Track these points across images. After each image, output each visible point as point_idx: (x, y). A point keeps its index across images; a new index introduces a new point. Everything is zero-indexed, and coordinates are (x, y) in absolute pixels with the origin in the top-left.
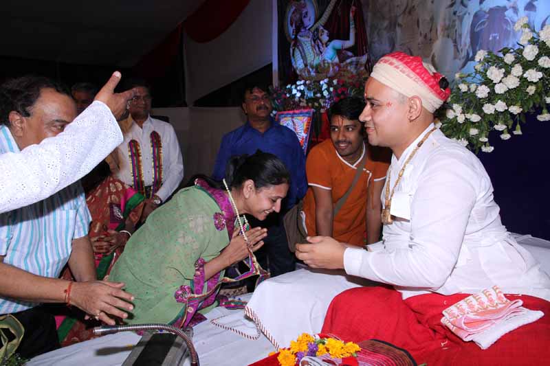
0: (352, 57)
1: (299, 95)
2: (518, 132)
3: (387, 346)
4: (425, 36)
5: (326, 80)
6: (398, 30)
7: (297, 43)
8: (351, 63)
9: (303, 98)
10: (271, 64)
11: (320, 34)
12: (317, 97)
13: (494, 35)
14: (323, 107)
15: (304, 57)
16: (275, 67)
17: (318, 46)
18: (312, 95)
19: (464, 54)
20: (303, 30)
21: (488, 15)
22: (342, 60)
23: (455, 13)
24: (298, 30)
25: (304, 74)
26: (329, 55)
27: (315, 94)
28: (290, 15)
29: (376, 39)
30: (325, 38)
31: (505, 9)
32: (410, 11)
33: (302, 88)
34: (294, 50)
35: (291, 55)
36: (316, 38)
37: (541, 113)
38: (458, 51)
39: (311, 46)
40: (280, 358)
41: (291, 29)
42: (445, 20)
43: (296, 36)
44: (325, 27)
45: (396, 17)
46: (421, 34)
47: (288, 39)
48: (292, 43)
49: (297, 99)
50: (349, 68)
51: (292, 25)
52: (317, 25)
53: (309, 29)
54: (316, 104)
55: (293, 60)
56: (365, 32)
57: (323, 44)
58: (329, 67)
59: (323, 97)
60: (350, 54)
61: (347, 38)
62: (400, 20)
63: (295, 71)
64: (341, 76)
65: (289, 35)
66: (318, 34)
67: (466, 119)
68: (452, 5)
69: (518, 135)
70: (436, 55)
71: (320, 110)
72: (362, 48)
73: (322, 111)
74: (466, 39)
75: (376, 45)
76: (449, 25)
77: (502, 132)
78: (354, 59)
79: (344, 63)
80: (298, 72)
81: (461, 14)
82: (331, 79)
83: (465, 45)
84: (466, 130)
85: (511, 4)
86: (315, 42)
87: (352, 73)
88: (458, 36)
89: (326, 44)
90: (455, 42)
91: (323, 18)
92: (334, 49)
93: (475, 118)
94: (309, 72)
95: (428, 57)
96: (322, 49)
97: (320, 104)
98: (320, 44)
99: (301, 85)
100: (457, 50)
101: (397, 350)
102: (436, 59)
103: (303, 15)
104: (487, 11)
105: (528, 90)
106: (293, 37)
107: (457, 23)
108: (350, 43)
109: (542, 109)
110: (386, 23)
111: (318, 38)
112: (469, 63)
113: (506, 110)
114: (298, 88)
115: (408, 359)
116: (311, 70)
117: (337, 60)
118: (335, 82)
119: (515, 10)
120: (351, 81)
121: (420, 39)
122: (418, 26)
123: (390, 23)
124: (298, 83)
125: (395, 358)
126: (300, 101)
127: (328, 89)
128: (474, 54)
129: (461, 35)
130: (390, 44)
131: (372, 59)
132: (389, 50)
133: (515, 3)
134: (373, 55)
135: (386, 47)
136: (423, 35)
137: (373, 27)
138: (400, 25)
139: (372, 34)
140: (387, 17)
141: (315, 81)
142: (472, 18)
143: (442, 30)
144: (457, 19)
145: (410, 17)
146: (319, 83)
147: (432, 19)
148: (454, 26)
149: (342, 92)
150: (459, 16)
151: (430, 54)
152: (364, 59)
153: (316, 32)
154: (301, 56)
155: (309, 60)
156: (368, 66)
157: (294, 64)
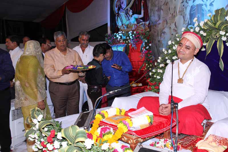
0: (142, 22)
1: (119, 37)
4: (172, 15)
5: (131, 32)
6: (162, 11)
8: (142, 24)
10: (107, 24)
11: (128, 12)
12: (127, 39)
13: (198, 15)
14: (130, 43)
15: (122, 21)
16: (109, 25)
17: (128, 16)
18: (125, 38)
19: (187, 22)
20: (121, 9)
21: (196, 7)
22: (138, 23)
23: (184, 6)
24: (119, 9)
25: (121, 28)
26: (133, 20)
28: (115, 3)
29: (152, 15)
30: (131, 13)
31: (202, 5)
32: (166, 4)
33: (121, 35)
34: (117, 18)
35: (116, 20)
36: (127, 13)
38: (185, 21)
39: (125, 16)
41: (116, 9)
42: (180, 8)
43: (118, 12)
45: (161, 6)
46: (170, 13)
47: (115, 13)
48: (117, 15)
49: (119, 40)
51: (116, 7)
52: (127, 7)
53: (124, 9)
54: (127, 42)
55: (117, 22)
56: (148, 12)
57: (130, 16)
59: (130, 39)
60: (141, 20)
62: (162, 7)
63: (118, 27)
64: (138, 30)
65: (115, 12)
68: (182, 2)
70: (176, 22)
71: (128, 44)
72: (147, 19)
73: (130, 45)
74: (188, 16)
75: (153, 17)
76: (181, 11)
78: (143, 23)
79: (139, 24)
80: (119, 27)
81: (186, 6)
82: (133, 31)
83: (188, 19)
85: (204, 3)
86: (126, 15)
87: (142, 29)
89: (131, 16)
90: (184, 17)
91: (129, 5)
92: (135, 18)
95: (174, 23)
96: (129, 18)
98: (129, 16)
99: (120, 33)
102: (176, 24)
103: (121, 3)
104: (196, 5)
106: (117, 12)
107: (185, 9)
108: (141, 16)
110: (157, 8)
111: (128, 13)
112: (189, 26)
114: (119, 35)
116: (125, 27)
117: (136, 23)
118: (135, 32)
119: (206, 5)
121: (170, 16)
122: (170, 10)
123: (158, 8)
124: (119, 32)
126: (120, 40)
127: (132, 36)
128: (191, 22)
129: (186, 15)
130: (158, 17)
131: (151, 23)
132: (158, 20)
133: (206, 3)
134: (151, 21)
135: (156, 18)
136: (171, 14)
137: (151, 10)
138: (162, 9)
139: (151, 12)
140: (157, 6)
141: (126, 32)
142: (190, 8)
143: (179, 12)
144: (184, 8)
145: (166, 6)
146: (128, 33)
147: (175, 8)
148: (183, 11)
149: (138, 37)
150: (185, 7)
151: (174, 22)
152: (147, 23)
153: (127, 11)
154: (121, 20)
155: (124, 22)
156: (149, 26)
157: (117, 24)
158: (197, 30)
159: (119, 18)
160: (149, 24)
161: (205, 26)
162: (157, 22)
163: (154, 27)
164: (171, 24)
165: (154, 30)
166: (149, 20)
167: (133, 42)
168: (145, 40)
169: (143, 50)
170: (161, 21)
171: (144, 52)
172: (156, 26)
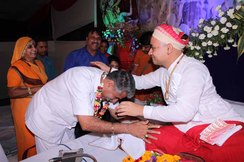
0: (131, 20)
1: (107, 36)
2: (215, 54)
4: (163, 12)
5: (120, 30)
6: (152, 9)
7: (105, 13)
8: (130, 23)
9: (109, 38)
10: (94, 22)
12: (116, 37)
13: (192, 13)
14: (119, 42)
15: (109, 20)
17: (115, 14)
18: (114, 36)
19: (179, 21)
20: (108, 7)
22: (126, 22)
23: (176, 3)
24: (106, 7)
25: (109, 27)
26: (120, 18)
27: (115, 36)
29: (142, 13)
30: (118, 11)
31: (196, 2)
32: (157, 1)
33: (109, 33)
34: (104, 16)
35: (103, 18)
36: (114, 11)
37: (225, 46)
39: (112, 15)
41: (103, 7)
42: (171, 6)
44: (119, 6)
45: (151, 3)
46: (161, 11)
47: (102, 11)
48: (103, 13)
49: (106, 38)
50: (129, 25)
51: (103, 5)
52: (114, 5)
53: (111, 7)
54: (115, 40)
55: (104, 21)
56: (137, 9)
57: (117, 14)
58: (120, 24)
59: (118, 37)
60: (130, 19)
61: (129, 12)
62: (153, 5)
63: (105, 25)
64: (126, 28)
66: (115, 9)
67: (194, 48)
69: (215, 56)
70: (168, 20)
72: (136, 17)
73: (118, 43)
74: (180, 15)
75: (142, 15)
76: (173, 8)
77: (209, 54)
78: (132, 21)
79: (127, 23)
80: (106, 26)
81: (178, 4)
82: (122, 29)
83: (180, 17)
85: (198, 1)
86: (114, 13)
87: (131, 27)
88: (177, 13)
89: (119, 14)
90: (176, 15)
91: (117, 2)
92: (123, 16)
93: (198, 48)
94: (111, 26)
96: (117, 16)
97: (117, 40)
98: (116, 14)
99: (108, 32)
100: (177, 19)
102: (168, 22)
103: (108, 1)
104: (189, 3)
105: (221, 37)
106: (104, 10)
107: (177, 7)
108: (130, 14)
109: (226, 44)
110: (146, 6)
111: (115, 11)
112: (182, 24)
113: (212, 45)
114: (107, 33)
116: (112, 25)
117: (124, 21)
118: (124, 31)
119: (200, 3)
120: (130, 30)
121: (161, 13)
122: (160, 8)
123: (148, 6)
124: (107, 31)
126: (108, 39)
127: (121, 34)
128: (184, 20)
129: (178, 13)
130: (148, 15)
131: (140, 21)
132: (148, 17)
134: (141, 20)
135: (146, 16)
137: (141, 7)
138: (152, 7)
139: (140, 10)
140: (147, 3)
141: (115, 30)
142: (183, 6)
143: (171, 10)
145: (157, 4)
146: (117, 30)
147: (166, 5)
148: (175, 8)
149: (127, 35)
151: (166, 20)
152: (136, 21)
153: (114, 8)
154: (108, 18)
155: (111, 21)
156: (139, 24)
157: (104, 22)
158: (223, 20)
159: (106, 17)
160: (139, 22)
161: (238, 15)
162: (147, 20)
163: (144, 25)
165: (144, 28)
166: (138, 18)
167: (122, 41)
168: (135, 39)
169: (133, 49)
170: (151, 20)
171: (133, 51)
172: (145, 25)
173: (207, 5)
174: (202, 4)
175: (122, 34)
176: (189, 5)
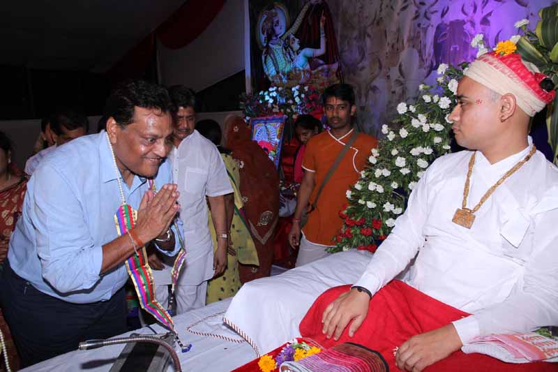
0: (323, 65)
1: (271, 101)
3: (360, 349)
4: (393, 47)
5: (297, 87)
6: (368, 40)
7: (269, 51)
8: (322, 71)
9: (276, 105)
10: (244, 71)
11: (291, 43)
12: (289, 104)
13: (454, 46)
14: (296, 113)
15: (276, 65)
16: (248, 74)
17: (289, 53)
18: (284, 101)
19: (428, 63)
20: (274, 38)
22: (313, 68)
23: (419, 25)
24: (269, 38)
25: (275, 81)
26: (300, 62)
27: (287, 100)
28: (261, 24)
29: (346, 48)
30: (296, 46)
31: (464, 22)
32: (378, 22)
33: (274, 94)
34: (266, 58)
35: (263, 62)
36: (287, 46)
39: (283, 54)
40: (260, 364)
41: (263, 37)
42: (410, 31)
43: (268, 43)
44: (296, 35)
45: (365, 28)
46: (388, 44)
47: (260, 47)
48: (264, 51)
49: (269, 106)
50: (320, 75)
51: (263, 33)
52: (288, 33)
53: (280, 37)
54: (288, 110)
55: (265, 67)
57: (294, 52)
58: (300, 74)
59: (295, 103)
60: (321, 62)
62: (369, 30)
63: (267, 78)
64: (312, 82)
65: (261, 43)
66: (289, 42)
67: (431, 128)
68: (416, 17)
70: (403, 63)
71: (292, 116)
74: (429, 49)
75: (347, 53)
76: (414, 37)
78: (325, 66)
79: (316, 71)
80: (270, 79)
81: (425, 26)
82: (302, 85)
83: (429, 55)
84: (430, 138)
85: (469, 18)
86: (286, 50)
87: (323, 80)
88: (422, 46)
89: (297, 51)
90: (420, 52)
91: (293, 27)
92: (305, 56)
93: (439, 127)
94: (281, 79)
95: (396, 66)
96: (293, 57)
97: (291, 110)
98: (291, 52)
99: (273, 91)
100: (422, 60)
101: (370, 352)
102: (403, 68)
103: (274, 24)
104: (448, 23)
106: (265, 45)
107: (422, 34)
108: (321, 51)
110: (355, 33)
111: (289, 46)
112: (433, 71)
114: (271, 95)
115: (379, 360)
116: (283, 77)
117: (308, 67)
118: (306, 88)
119: (473, 24)
120: (322, 87)
121: (388, 49)
122: (386, 36)
123: (360, 33)
124: (271, 89)
125: (369, 359)
126: (273, 107)
127: (299, 96)
128: (437, 63)
129: (425, 46)
130: (360, 54)
131: (343, 66)
132: (359, 59)
133: (472, 17)
134: (344, 63)
135: (357, 56)
136: (390, 45)
137: (343, 37)
138: (369, 36)
139: (342, 43)
140: (357, 27)
141: (287, 88)
142: (435, 30)
143: (408, 41)
144: (421, 30)
145: (378, 28)
146: (291, 89)
147: (399, 30)
148: (418, 37)
149: (314, 100)
150: (423, 28)
151: (397, 63)
152: (335, 67)
153: (287, 41)
154: (273, 63)
155: (281, 67)
156: (339, 74)
157: (266, 70)
159: (269, 58)
160: (339, 69)
162: (359, 63)
163: (352, 75)
164: (389, 69)
170: (366, 63)
172: (354, 75)
173: (487, 27)
174: (476, 26)
175: (303, 96)
176: (448, 28)
